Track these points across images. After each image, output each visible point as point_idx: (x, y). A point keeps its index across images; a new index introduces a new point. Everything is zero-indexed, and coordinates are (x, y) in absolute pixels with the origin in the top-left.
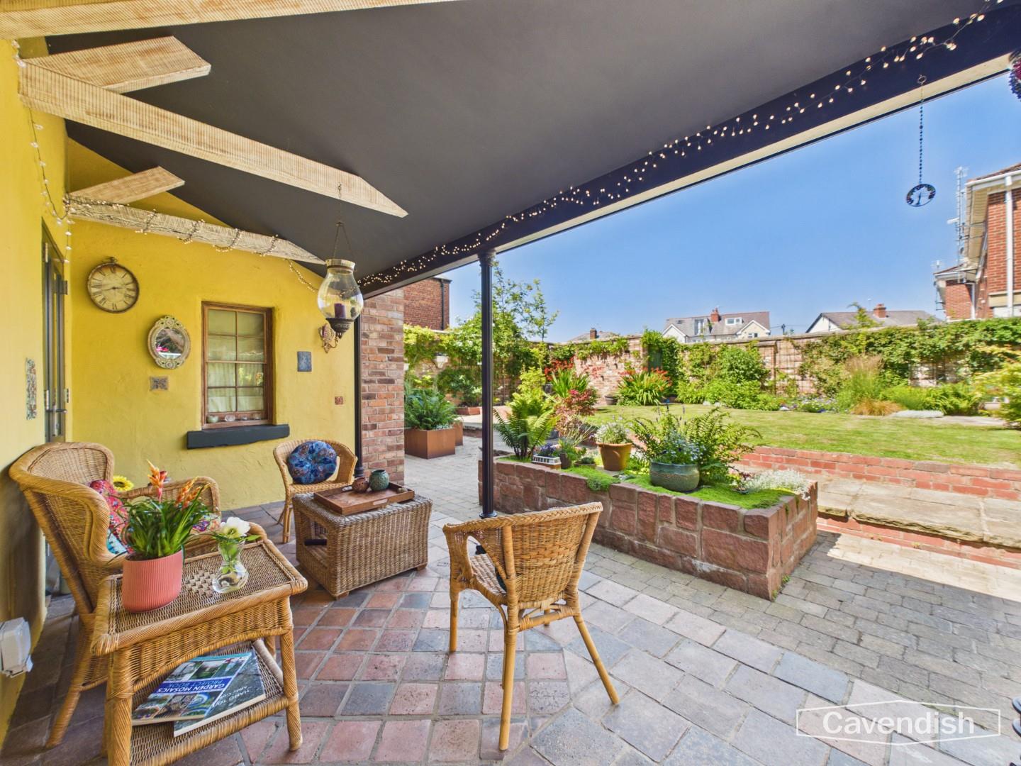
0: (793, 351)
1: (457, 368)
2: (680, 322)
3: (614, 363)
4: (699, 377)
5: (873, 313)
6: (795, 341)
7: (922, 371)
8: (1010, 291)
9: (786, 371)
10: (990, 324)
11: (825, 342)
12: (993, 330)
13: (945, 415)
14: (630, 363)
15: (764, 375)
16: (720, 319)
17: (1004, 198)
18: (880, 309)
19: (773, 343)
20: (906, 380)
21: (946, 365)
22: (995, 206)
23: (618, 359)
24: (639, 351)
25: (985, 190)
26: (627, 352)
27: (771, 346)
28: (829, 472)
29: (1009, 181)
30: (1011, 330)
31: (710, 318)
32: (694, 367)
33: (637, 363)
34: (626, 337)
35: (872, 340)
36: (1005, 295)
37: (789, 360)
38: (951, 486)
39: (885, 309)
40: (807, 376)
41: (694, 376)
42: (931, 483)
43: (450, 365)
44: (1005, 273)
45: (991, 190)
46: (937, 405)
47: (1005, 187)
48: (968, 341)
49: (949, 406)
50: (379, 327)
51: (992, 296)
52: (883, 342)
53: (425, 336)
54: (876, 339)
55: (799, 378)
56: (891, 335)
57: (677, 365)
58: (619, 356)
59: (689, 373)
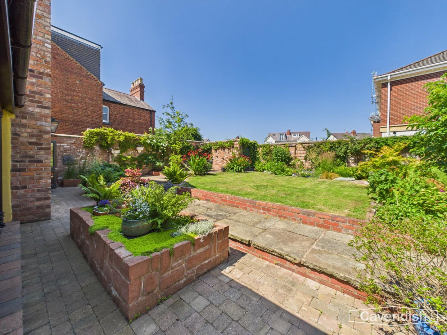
0: (302, 149)
1: (150, 153)
2: (274, 135)
3: (228, 152)
4: (265, 160)
5: (351, 134)
6: (303, 145)
7: (351, 160)
8: (388, 126)
9: (300, 158)
10: (377, 139)
11: (315, 145)
12: (378, 142)
13: (356, 179)
14: (234, 152)
15: (290, 159)
16: (290, 134)
17: (387, 85)
18: (354, 132)
19: (294, 145)
20: (345, 163)
21: (361, 157)
22: (384, 89)
23: (230, 151)
24: (238, 147)
25: (380, 81)
26: (233, 147)
27: (294, 147)
28: (269, 213)
29: (389, 78)
30: (385, 142)
31: (286, 134)
32: (263, 155)
33: (237, 153)
34: (233, 140)
35: (332, 145)
36: (386, 127)
37: (301, 153)
38: (315, 223)
39: (355, 132)
40: (308, 160)
41: (263, 159)
42: (308, 221)
43: (146, 152)
44: (387, 118)
45: (383, 81)
46: (353, 175)
47: (388, 80)
48: (368, 147)
49: (358, 175)
50: (29, 130)
51: (382, 128)
52: (337, 146)
53: (130, 137)
54: (334, 145)
55: (304, 161)
56: (340, 143)
57: (256, 154)
58: (230, 149)
59: (262, 158)
